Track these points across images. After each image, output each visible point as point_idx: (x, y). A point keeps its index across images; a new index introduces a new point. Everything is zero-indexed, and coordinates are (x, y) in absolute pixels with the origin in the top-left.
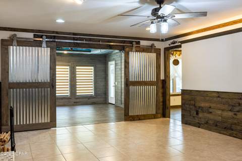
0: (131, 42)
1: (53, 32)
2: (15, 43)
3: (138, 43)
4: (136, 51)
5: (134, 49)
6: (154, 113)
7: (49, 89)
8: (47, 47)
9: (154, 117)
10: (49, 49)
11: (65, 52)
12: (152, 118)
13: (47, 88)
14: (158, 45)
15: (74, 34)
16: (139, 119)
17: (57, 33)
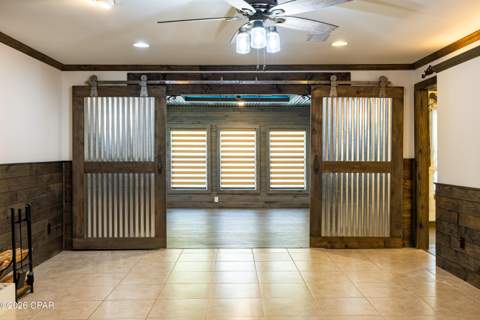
0: (327, 77)
1: (162, 67)
2: (94, 91)
3: (347, 76)
4: (339, 95)
5: (333, 91)
6: (387, 234)
7: (153, 175)
8: (149, 96)
9: (385, 244)
10: (153, 99)
11: (241, 104)
12: (379, 247)
13: (150, 172)
14: (395, 78)
15: (202, 68)
16: (346, 247)
17: (169, 67)
